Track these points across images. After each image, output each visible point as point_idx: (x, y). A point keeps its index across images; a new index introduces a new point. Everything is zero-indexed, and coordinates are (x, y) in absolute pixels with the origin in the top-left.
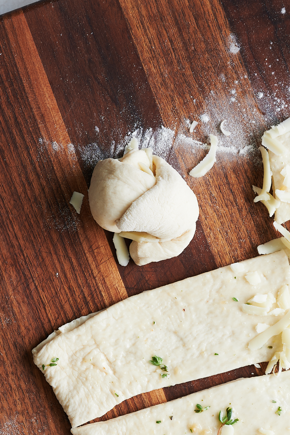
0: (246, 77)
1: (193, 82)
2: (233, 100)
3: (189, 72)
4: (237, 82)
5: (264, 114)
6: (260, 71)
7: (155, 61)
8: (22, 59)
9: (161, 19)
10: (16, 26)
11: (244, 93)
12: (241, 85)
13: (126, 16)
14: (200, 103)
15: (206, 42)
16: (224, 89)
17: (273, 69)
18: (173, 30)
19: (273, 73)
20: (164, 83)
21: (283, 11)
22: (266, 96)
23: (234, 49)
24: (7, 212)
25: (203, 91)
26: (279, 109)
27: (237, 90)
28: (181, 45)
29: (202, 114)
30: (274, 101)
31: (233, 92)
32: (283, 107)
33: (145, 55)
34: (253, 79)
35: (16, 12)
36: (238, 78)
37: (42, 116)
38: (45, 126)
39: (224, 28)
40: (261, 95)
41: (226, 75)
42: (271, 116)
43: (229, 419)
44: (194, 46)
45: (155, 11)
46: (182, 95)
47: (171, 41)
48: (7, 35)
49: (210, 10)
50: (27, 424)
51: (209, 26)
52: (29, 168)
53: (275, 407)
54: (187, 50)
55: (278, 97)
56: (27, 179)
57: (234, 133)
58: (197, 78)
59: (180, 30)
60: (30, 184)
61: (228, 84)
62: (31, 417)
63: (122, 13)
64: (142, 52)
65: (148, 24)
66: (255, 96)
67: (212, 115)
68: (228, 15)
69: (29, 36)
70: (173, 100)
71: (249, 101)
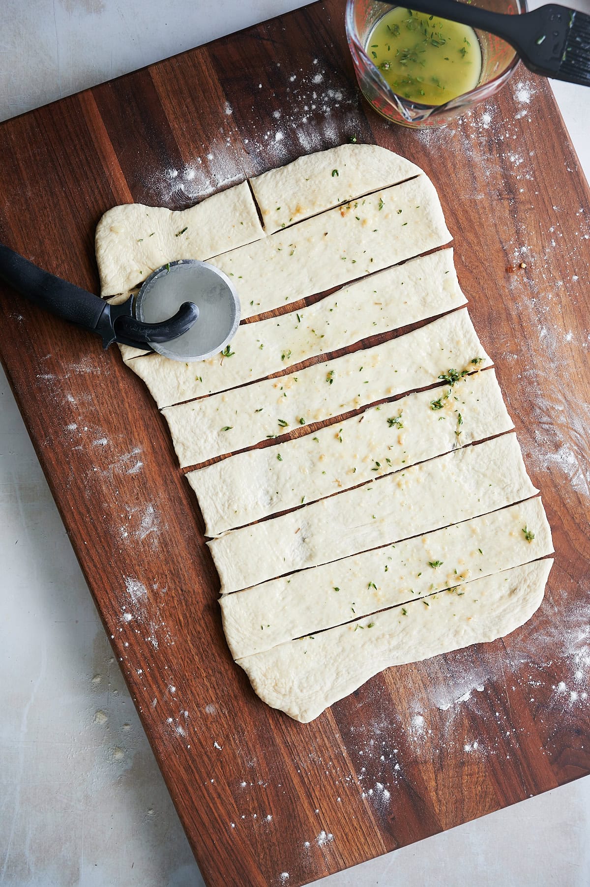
0: (236, 129)
1: (201, 133)
2: (229, 144)
3: (199, 127)
4: (231, 133)
5: (248, 154)
6: (245, 126)
7: (177, 120)
8: (90, 121)
9: (181, 93)
10: (86, 98)
11: (235, 140)
12: (233, 135)
13: (158, 91)
14: (207, 147)
15: (210, 107)
16: (222, 137)
17: (254, 124)
18: (189, 100)
19: (254, 127)
20: (183, 135)
21: (260, 86)
22: (250, 141)
23: (229, 112)
24: (82, 221)
25: (209, 140)
26: (259, 150)
27: (231, 138)
28: (194, 109)
29: (208, 154)
30: (255, 145)
31: (228, 139)
32: (261, 149)
33: (171, 117)
34: (241, 131)
35: (87, 90)
36: (231, 131)
37: (104, 157)
38: (107, 164)
39: (221, 98)
40: (247, 141)
41: (223, 129)
42: (253, 155)
43: (228, 353)
44: (202, 110)
45: (177, 87)
46: (195, 141)
47: (187, 107)
48: (80, 105)
49: (213, 87)
50: (97, 360)
51: (212, 97)
52: (96, 191)
53: (259, 344)
54: (198, 112)
55: (258, 143)
56: (95, 198)
57: (230, 166)
58: (204, 132)
59: (193, 99)
60: (97, 201)
61: (226, 134)
62: (99, 355)
63: (155, 89)
64: (168, 114)
65: (172, 96)
66: (242, 142)
67: (215, 155)
68: (224, 90)
69: (95, 105)
70: (189, 145)
71: (239, 145)
